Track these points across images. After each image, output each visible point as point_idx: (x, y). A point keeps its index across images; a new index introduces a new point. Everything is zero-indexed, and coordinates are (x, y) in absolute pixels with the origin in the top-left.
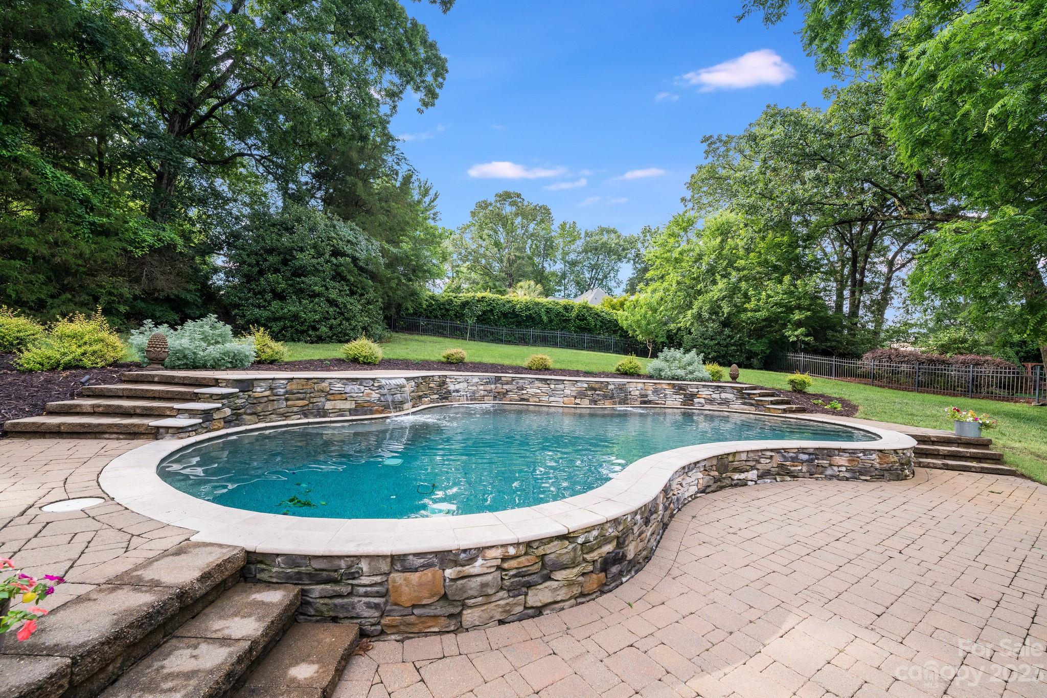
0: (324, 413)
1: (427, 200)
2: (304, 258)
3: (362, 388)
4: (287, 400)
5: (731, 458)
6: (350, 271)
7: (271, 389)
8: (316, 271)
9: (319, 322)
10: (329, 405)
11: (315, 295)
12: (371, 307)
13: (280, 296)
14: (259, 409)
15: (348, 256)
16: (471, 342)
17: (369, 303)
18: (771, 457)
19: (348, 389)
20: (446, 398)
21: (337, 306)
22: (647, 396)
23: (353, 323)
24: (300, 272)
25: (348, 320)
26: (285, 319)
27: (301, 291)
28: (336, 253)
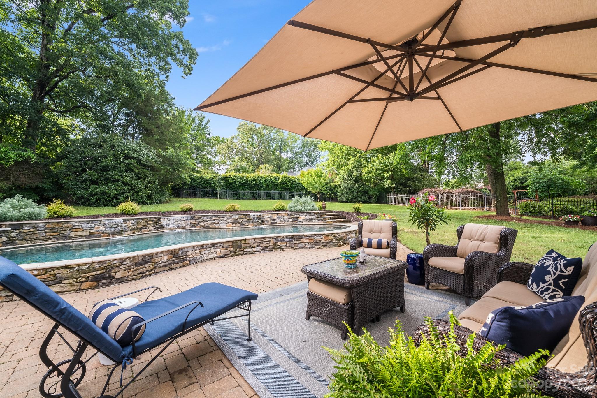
0: (70, 238)
1: (203, 123)
2: (108, 161)
3: (93, 225)
4: (46, 233)
5: (243, 242)
6: (136, 167)
7: (35, 228)
8: (115, 168)
9: (119, 194)
10: (72, 234)
11: (115, 181)
12: (151, 185)
13: (95, 183)
14: (27, 237)
15: (135, 158)
16: (221, 200)
17: (149, 183)
18: (270, 241)
19: (84, 226)
20: (161, 228)
21: (129, 186)
22: (274, 220)
23: (140, 194)
24: (105, 169)
25: (137, 192)
26: (99, 194)
27: (108, 179)
28: (127, 157)
